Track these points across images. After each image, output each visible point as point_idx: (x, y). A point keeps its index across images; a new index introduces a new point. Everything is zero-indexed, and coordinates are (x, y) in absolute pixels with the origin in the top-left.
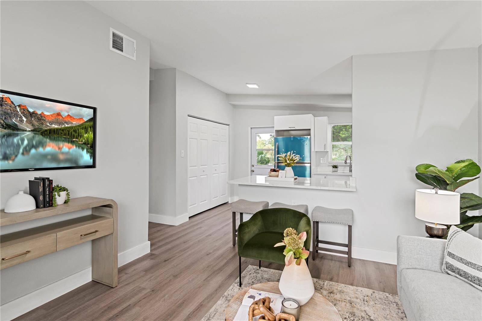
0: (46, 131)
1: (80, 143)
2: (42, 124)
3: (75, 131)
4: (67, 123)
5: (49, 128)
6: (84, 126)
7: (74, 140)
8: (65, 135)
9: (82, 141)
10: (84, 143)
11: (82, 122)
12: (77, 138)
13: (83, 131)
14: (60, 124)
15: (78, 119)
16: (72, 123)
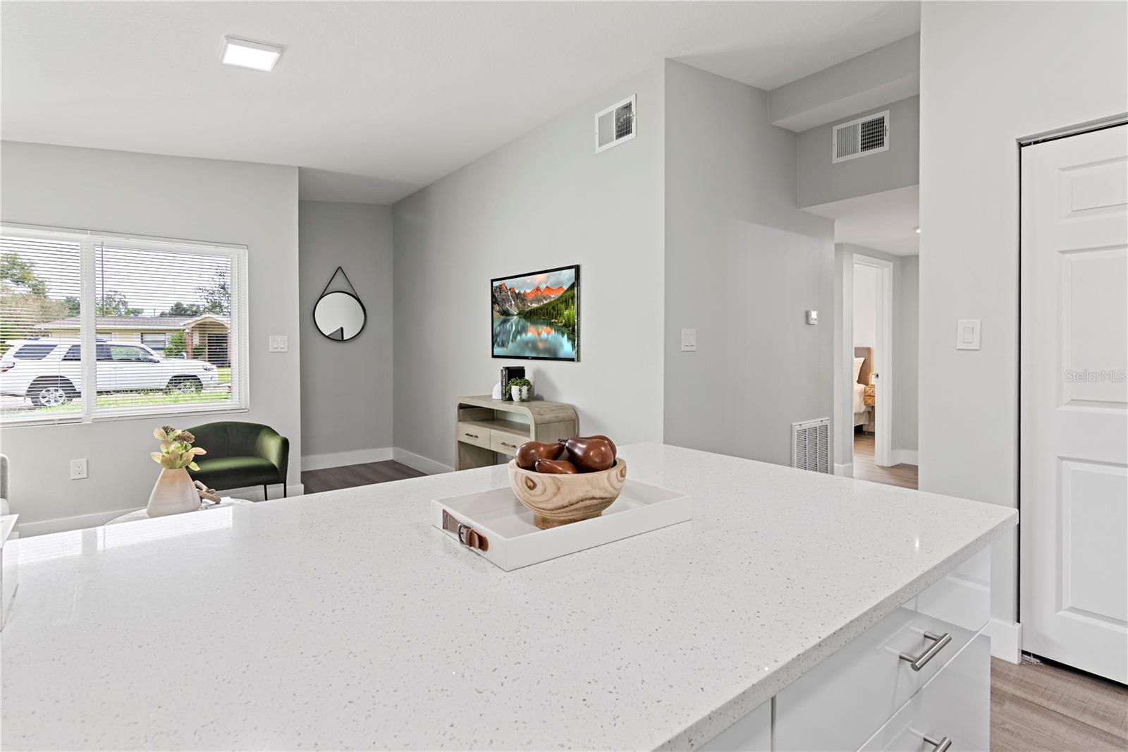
0: (528, 312)
1: (560, 324)
2: (525, 305)
3: (554, 308)
4: (545, 298)
5: (530, 308)
6: (564, 298)
7: (553, 321)
8: (543, 316)
9: (561, 322)
10: (564, 325)
11: (562, 292)
12: (556, 318)
13: (563, 306)
14: (539, 301)
15: (556, 290)
16: (550, 297)
